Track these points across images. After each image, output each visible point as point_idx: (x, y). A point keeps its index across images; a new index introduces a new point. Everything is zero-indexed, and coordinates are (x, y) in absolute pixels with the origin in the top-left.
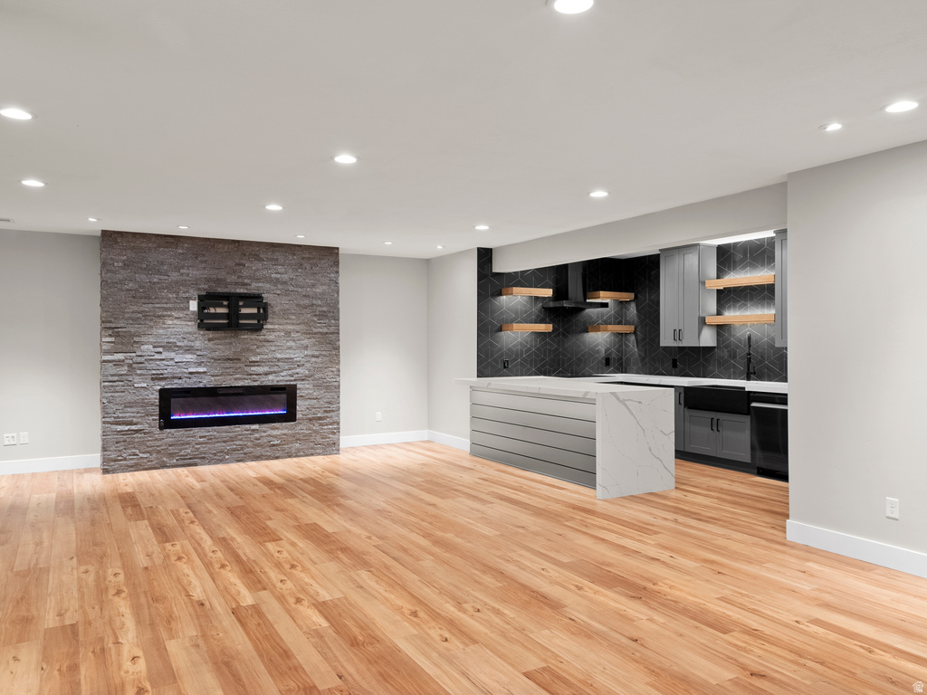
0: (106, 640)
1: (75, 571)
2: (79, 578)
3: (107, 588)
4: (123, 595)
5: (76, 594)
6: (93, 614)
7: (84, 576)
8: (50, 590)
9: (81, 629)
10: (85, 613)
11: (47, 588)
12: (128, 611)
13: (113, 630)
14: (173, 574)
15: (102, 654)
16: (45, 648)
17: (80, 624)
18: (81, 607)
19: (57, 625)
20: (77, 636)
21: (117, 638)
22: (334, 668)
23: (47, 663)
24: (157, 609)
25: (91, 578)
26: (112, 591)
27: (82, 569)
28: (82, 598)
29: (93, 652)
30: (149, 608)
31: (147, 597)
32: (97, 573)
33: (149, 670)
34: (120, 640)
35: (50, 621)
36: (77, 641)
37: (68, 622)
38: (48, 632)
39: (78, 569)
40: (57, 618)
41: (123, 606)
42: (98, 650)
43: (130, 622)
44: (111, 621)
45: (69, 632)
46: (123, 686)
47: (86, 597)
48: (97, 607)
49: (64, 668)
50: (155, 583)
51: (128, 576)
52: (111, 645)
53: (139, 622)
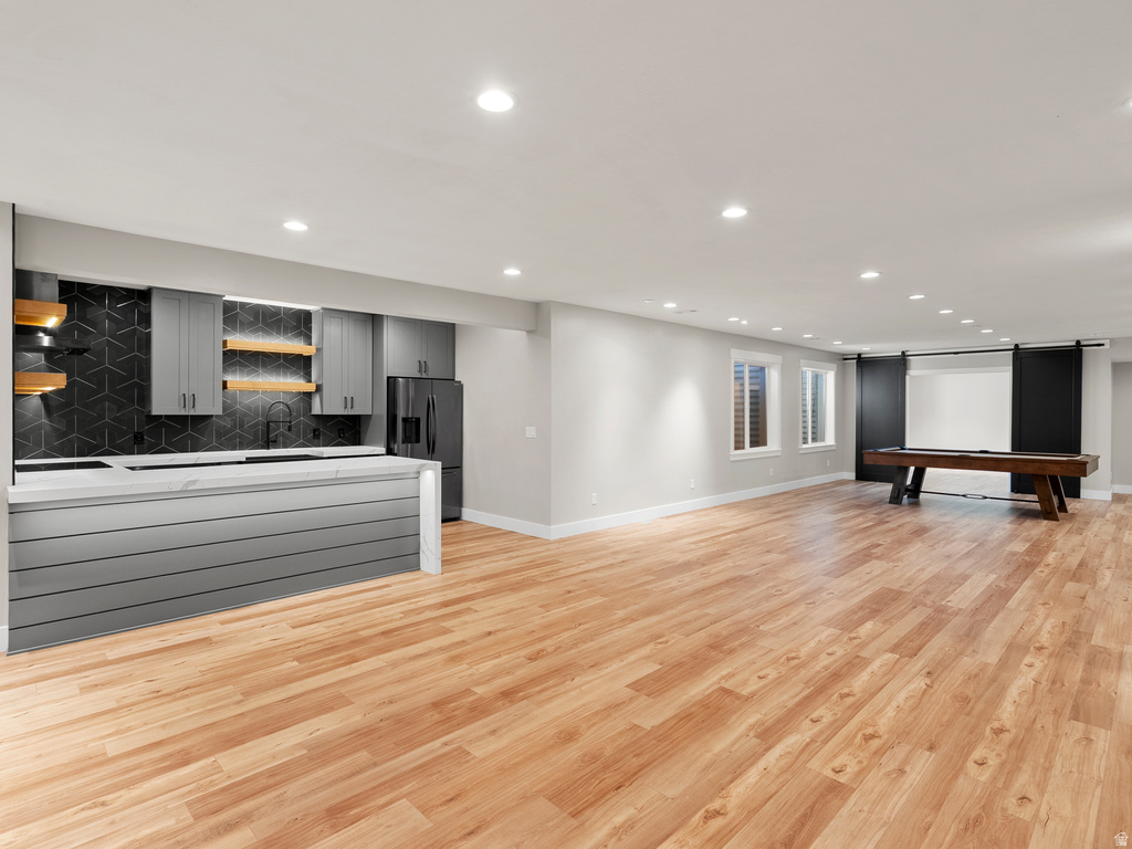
0: (1046, 689)
1: (1043, 815)
2: (1042, 793)
3: (1010, 746)
4: (996, 725)
5: (1058, 762)
6: (1047, 721)
7: (1032, 793)
8: (1098, 791)
9: (1068, 711)
10: (1056, 728)
11: (1102, 799)
12: (1006, 704)
13: (1034, 694)
14: (910, 719)
15: (1056, 680)
16: (1112, 710)
17: (1067, 717)
18: (1058, 736)
19: (1094, 729)
20: (1074, 706)
21: (1035, 686)
22: (909, 611)
23: (1110, 696)
24: (974, 691)
25: (1023, 781)
26: (1006, 737)
27: (1026, 813)
28: (1052, 749)
29: (1063, 685)
30: (982, 695)
31: (972, 708)
32: (1006, 786)
33: (1024, 656)
34: (1033, 682)
35: (1103, 739)
36: (1075, 701)
37: (1081, 726)
38: (1108, 725)
39: (1036, 816)
40: (1093, 737)
41: (1007, 713)
42: (1058, 685)
43: (1013, 692)
44: (1031, 703)
45: (1081, 714)
46: (1050, 656)
47: (1046, 748)
48: (1038, 726)
49: (1094, 685)
50: (946, 718)
51: (965, 750)
52: (1044, 683)
53: (1004, 689)
